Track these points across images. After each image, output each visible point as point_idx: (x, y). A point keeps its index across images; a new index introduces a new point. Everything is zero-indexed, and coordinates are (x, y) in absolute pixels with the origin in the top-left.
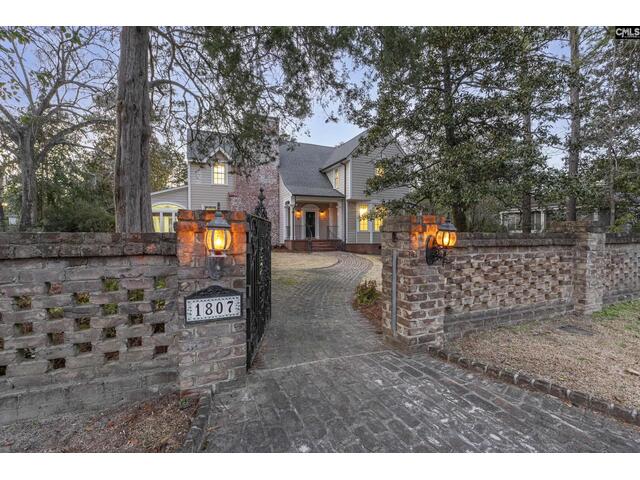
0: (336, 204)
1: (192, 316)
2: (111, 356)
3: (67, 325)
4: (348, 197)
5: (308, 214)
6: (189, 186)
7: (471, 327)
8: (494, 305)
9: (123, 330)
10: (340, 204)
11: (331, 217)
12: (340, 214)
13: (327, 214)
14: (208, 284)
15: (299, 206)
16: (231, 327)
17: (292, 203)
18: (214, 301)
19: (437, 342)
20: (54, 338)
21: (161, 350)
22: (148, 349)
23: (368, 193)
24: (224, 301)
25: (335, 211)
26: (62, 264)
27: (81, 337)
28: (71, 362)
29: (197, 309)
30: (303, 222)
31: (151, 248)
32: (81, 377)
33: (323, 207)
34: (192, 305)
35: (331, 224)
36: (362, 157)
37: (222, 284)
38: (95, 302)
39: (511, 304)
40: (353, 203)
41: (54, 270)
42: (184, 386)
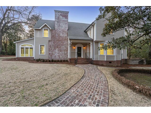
5: (78, 48)
6: (35, 38)
10: (91, 43)
13: (86, 48)
17: (70, 43)
30: (76, 51)
35: (88, 52)
40: (97, 42)
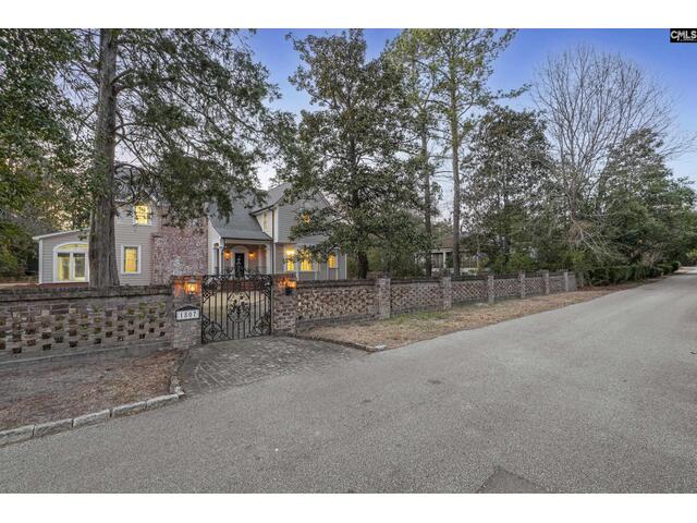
0: (264, 246)
1: (179, 318)
2: (143, 336)
3: (125, 323)
4: (276, 241)
5: (237, 255)
7: (312, 325)
8: (327, 315)
9: (147, 325)
10: (268, 246)
11: (260, 258)
12: (268, 255)
13: (257, 256)
14: (186, 305)
15: (228, 247)
16: (195, 323)
17: (221, 245)
18: (188, 312)
19: (292, 331)
20: (121, 328)
21: (162, 334)
22: (157, 333)
23: (292, 239)
24: (192, 312)
25: (264, 252)
26: (124, 299)
27: (131, 328)
28: (127, 338)
29: (181, 315)
30: (232, 261)
31: (161, 291)
32: (130, 344)
33: (253, 249)
34: (179, 313)
35: (260, 265)
36: (288, 206)
37: (191, 305)
38: (136, 313)
39: (337, 315)
40: (281, 245)
41: (121, 301)
42: (175, 346)
